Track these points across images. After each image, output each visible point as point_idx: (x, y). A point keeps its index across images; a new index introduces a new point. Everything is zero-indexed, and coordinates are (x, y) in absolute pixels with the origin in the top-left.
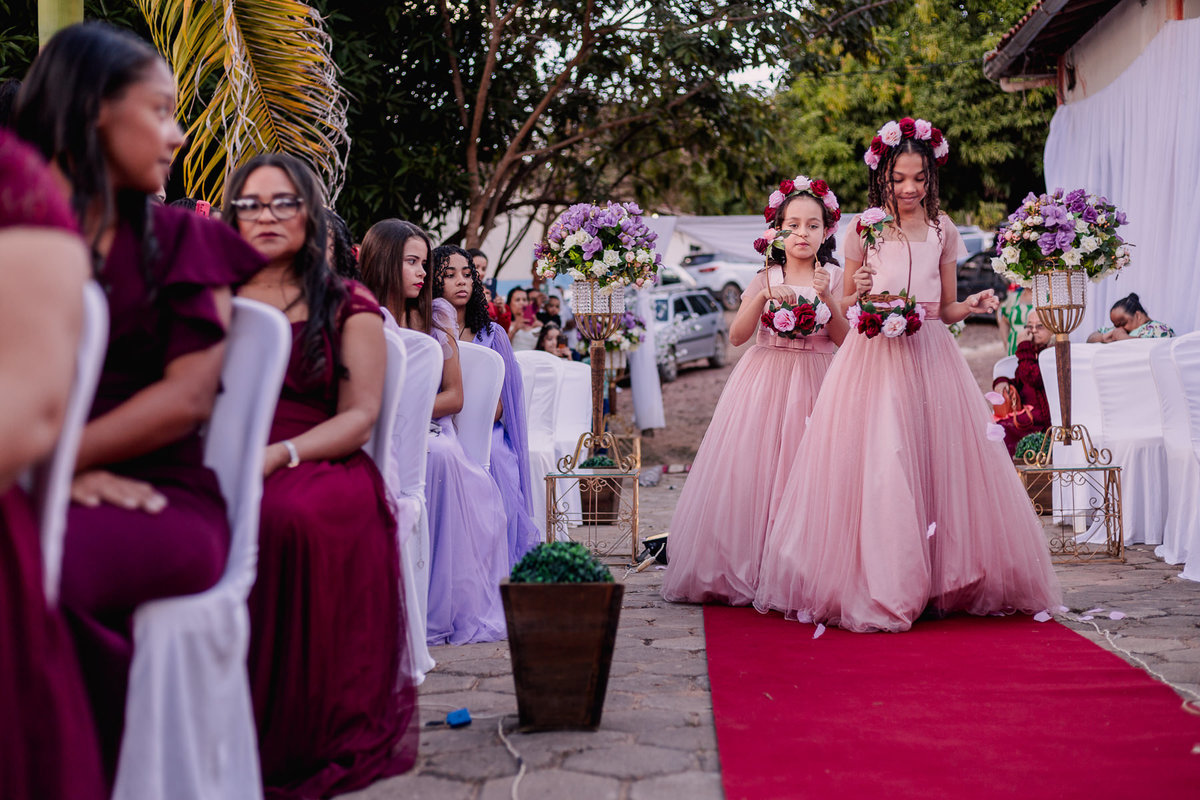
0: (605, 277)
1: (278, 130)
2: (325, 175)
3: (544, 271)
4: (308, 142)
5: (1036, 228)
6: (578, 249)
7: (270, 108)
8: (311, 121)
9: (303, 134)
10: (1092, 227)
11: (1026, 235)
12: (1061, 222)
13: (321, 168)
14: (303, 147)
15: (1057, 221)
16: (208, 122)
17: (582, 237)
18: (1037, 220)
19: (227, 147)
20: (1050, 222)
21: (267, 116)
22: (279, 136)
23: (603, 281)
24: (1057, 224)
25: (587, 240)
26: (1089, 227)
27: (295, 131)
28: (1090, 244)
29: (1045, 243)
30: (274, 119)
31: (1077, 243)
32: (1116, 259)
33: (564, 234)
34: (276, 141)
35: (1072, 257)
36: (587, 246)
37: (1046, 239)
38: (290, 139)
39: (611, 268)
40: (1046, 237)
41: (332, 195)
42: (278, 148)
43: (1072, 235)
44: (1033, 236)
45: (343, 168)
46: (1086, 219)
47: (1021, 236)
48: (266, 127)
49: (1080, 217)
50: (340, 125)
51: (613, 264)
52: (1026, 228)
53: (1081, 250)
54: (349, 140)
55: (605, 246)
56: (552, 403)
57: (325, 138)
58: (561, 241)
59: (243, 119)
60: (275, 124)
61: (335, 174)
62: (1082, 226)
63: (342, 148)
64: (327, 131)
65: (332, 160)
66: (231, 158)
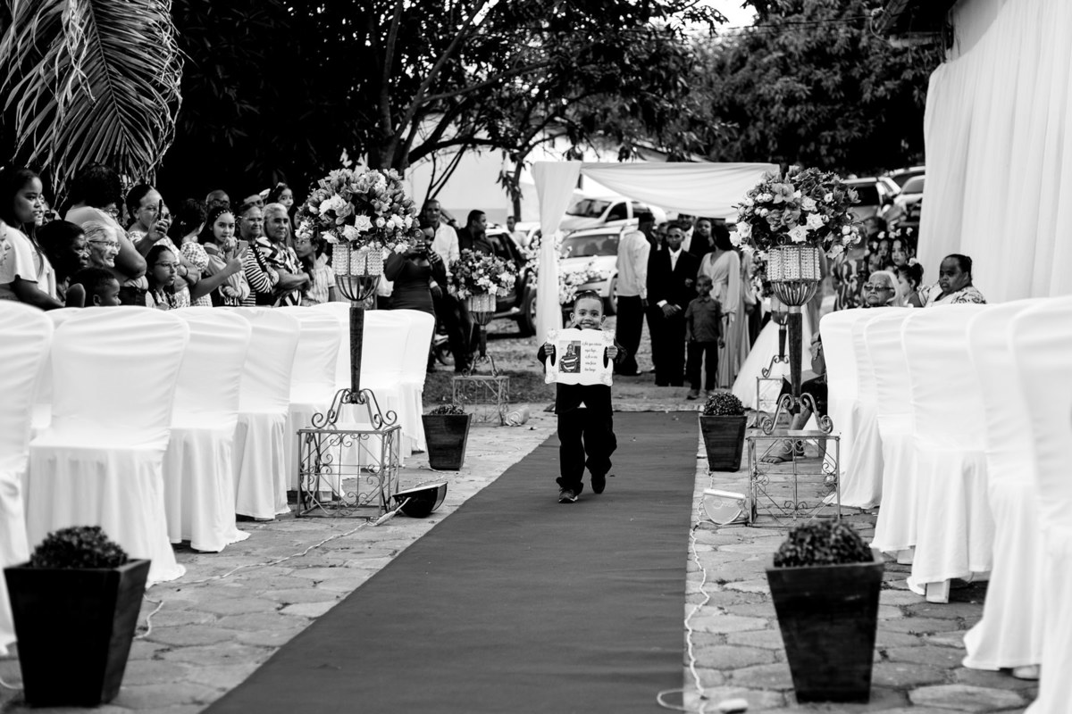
0: (354, 242)
1: (113, 83)
2: (156, 132)
3: (302, 232)
4: (141, 97)
5: (769, 205)
6: (331, 213)
7: (107, 61)
8: (149, 79)
9: (137, 89)
10: (821, 205)
11: (757, 211)
12: (788, 200)
13: (152, 124)
14: (136, 102)
15: (784, 198)
16: (42, 71)
17: (336, 202)
18: (766, 197)
19: (59, 99)
20: (778, 200)
21: (104, 69)
22: (114, 89)
23: (355, 245)
24: (784, 202)
25: (341, 206)
26: (817, 205)
27: (130, 86)
28: (816, 221)
29: (773, 219)
30: (110, 72)
31: (802, 220)
32: (842, 236)
33: (321, 198)
34: (111, 93)
35: (798, 234)
36: (341, 210)
37: (774, 216)
38: (124, 92)
39: (362, 233)
40: (774, 214)
41: (160, 151)
42: (112, 100)
43: (798, 213)
44: (763, 212)
45: (174, 123)
46: (814, 197)
47: (753, 211)
48: (102, 79)
49: (808, 195)
50: (175, 85)
51: (363, 229)
52: (757, 205)
53: (807, 227)
54: (180, 98)
55: (358, 212)
56: (336, 356)
57: (158, 95)
58: (317, 204)
59: (78, 72)
60: (111, 78)
61: (165, 130)
62: (809, 203)
63: (173, 106)
64: (161, 88)
65: (164, 117)
66: (61, 108)
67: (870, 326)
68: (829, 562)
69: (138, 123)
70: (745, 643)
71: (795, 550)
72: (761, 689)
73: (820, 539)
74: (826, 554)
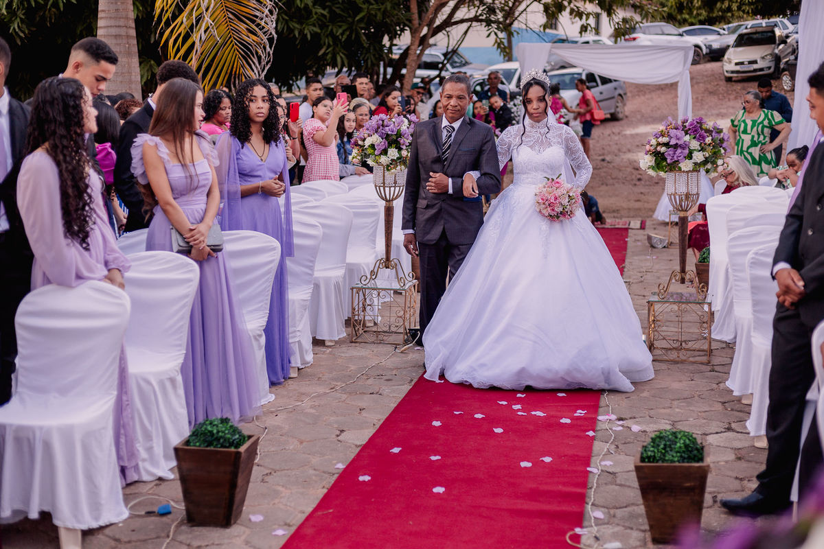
0: (388, 166)
1: (231, 26)
2: (259, 58)
3: (353, 158)
4: (250, 35)
5: (667, 145)
6: (372, 146)
7: (227, 10)
8: (253, 22)
9: (247, 29)
10: (703, 145)
11: (659, 148)
12: (680, 142)
13: (257, 53)
14: (246, 38)
15: (677, 141)
16: (185, 20)
17: (375, 139)
18: (665, 140)
19: (195, 37)
20: (673, 142)
21: (225, 16)
22: (232, 29)
23: (388, 167)
24: (677, 144)
25: (378, 141)
26: (700, 145)
27: (243, 27)
28: (699, 157)
29: (669, 155)
30: (229, 18)
31: (690, 156)
32: (717, 166)
33: (366, 135)
34: (230, 32)
35: (686, 165)
36: (378, 145)
37: (671, 153)
38: (238, 32)
39: (392, 160)
40: (671, 151)
41: (263, 71)
42: (230, 37)
43: (687, 151)
44: (663, 149)
45: (271, 53)
46: (698, 140)
47: (656, 148)
48: (223, 23)
49: (694, 138)
50: (271, 26)
51: (393, 158)
52: (659, 144)
53: (692, 161)
54: (275, 36)
55: (390, 145)
57: (260, 33)
58: (364, 140)
59: (207, 20)
60: (230, 22)
61: (266, 57)
62: (695, 144)
63: (271, 40)
64: (262, 29)
65: (265, 48)
66: (197, 44)
67: (731, 239)
68: (674, 462)
69: (247, 52)
70: (628, 484)
71: (653, 451)
72: (632, 529)
73: (670, 445)
74: (673, 456)
